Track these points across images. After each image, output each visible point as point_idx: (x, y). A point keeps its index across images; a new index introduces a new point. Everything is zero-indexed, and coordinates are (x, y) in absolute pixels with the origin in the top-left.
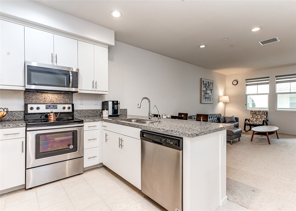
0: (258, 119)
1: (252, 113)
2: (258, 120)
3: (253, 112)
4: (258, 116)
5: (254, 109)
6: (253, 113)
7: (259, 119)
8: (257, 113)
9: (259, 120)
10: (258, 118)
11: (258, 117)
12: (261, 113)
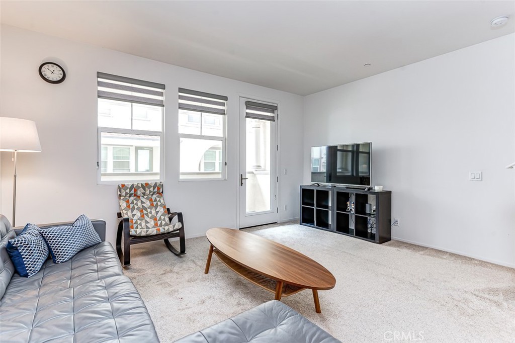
0: (145, 212)
1: (124, 194)
2: (147, 215)
3: (128, 191)
4: (144, 200)
5: (129, 180)
6: (127, 194)
7: (149, 210)
8: (139, 193)
9: (151, 212)
10: (144, 208)
11: (142, 202)
12: (150, 192)
